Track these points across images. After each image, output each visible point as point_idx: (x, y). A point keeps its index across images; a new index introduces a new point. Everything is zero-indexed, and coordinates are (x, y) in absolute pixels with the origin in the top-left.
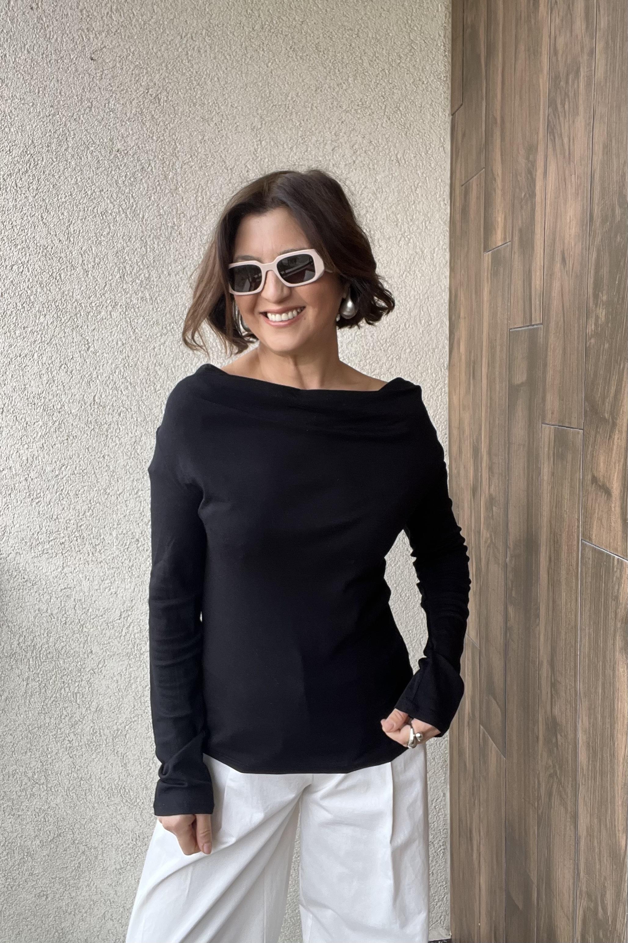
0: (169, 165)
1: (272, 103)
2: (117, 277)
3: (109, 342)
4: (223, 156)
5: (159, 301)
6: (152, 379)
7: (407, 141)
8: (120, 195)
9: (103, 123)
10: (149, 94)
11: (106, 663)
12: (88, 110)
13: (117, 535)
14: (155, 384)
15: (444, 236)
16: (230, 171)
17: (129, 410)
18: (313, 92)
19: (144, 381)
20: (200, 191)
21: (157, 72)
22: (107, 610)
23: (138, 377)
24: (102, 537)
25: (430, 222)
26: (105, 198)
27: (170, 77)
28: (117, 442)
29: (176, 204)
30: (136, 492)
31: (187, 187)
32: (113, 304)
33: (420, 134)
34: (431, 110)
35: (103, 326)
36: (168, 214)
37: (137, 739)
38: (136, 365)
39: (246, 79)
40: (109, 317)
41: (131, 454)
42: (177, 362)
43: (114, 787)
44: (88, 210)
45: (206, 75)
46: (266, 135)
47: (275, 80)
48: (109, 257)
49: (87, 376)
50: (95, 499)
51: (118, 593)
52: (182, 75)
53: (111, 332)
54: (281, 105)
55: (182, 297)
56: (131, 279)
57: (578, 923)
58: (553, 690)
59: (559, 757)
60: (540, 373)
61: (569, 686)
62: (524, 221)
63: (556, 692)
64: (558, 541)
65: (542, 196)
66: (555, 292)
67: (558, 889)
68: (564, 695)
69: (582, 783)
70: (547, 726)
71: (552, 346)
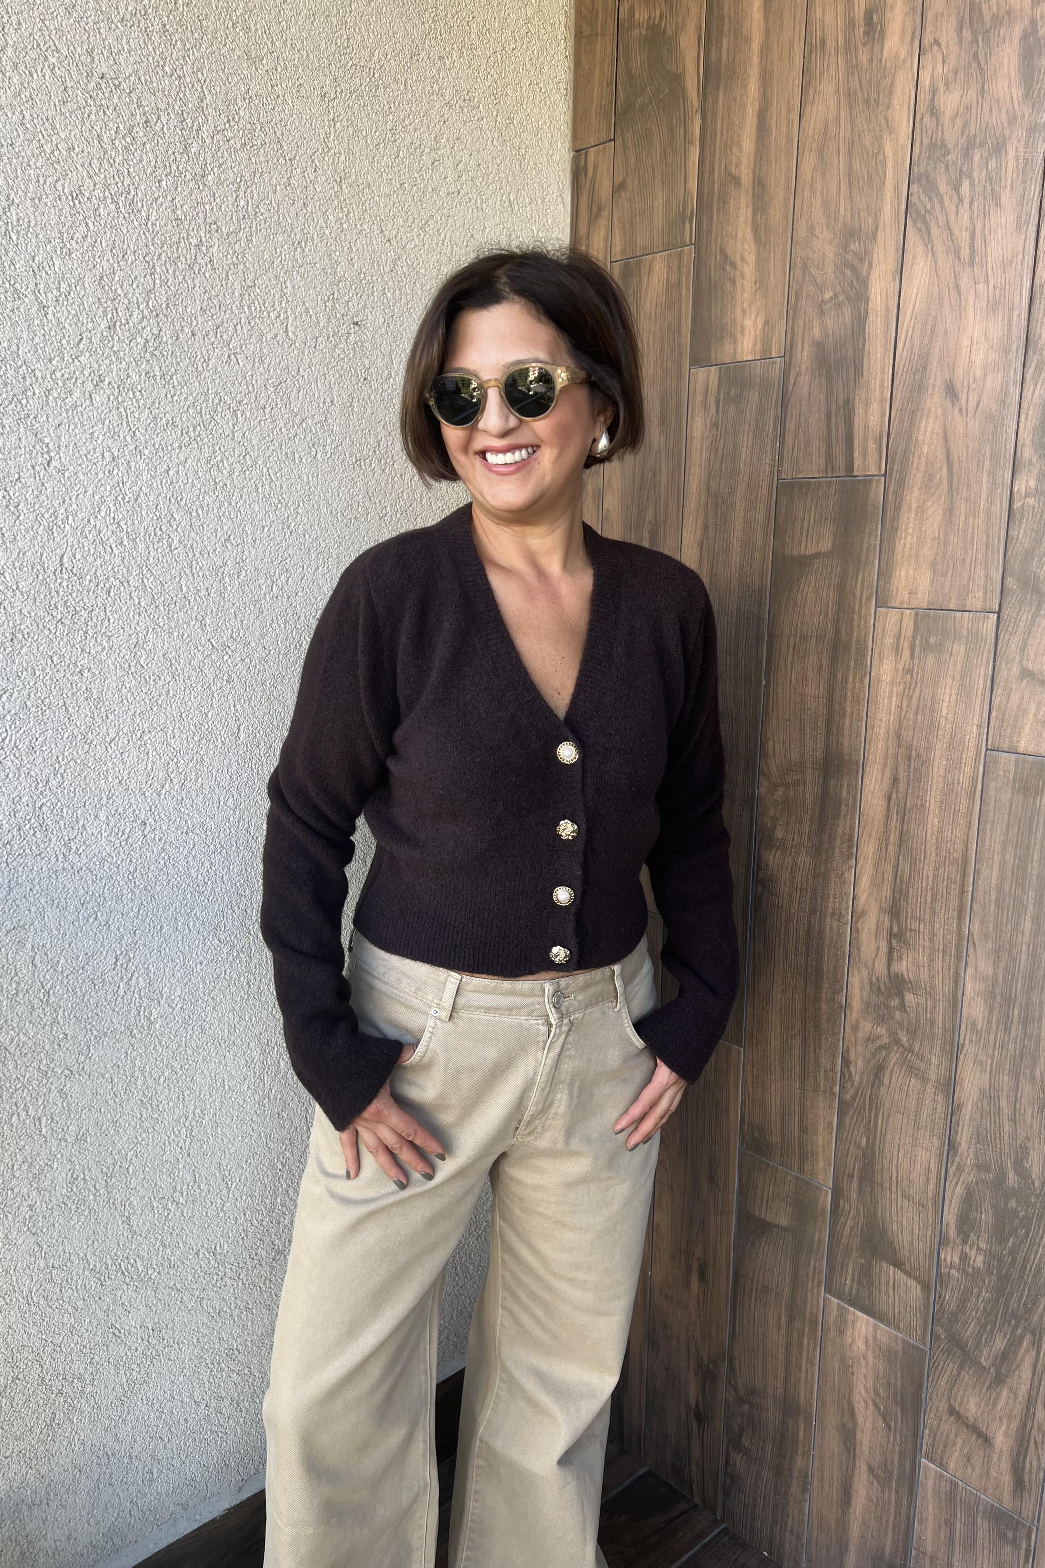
1: (352, 59)
3: (89, 452)
4: (279, 133)
5: (176, 383)
8: (106, 165)
22: (91, 956)
23: (140, 523)
31: (222, 176)
32: (96, 378)
35: (77, 419)
40: (88, 403)
41: (130, 666)
44: (45, 182)
46: (343, 113)
57: (950, 1205)
58: (894, 942)
59: (909, 1021)
60: (875, 540)
61: (942, 932)
62: (830, 332)
63: (905, 944)
64: (918, 756)
65: (887, 303)
66: (925, 435)
67: (894, 1178)
68: (927, 944)
69: (971, 1041)
70: (874, 989)
71: (914, 506)
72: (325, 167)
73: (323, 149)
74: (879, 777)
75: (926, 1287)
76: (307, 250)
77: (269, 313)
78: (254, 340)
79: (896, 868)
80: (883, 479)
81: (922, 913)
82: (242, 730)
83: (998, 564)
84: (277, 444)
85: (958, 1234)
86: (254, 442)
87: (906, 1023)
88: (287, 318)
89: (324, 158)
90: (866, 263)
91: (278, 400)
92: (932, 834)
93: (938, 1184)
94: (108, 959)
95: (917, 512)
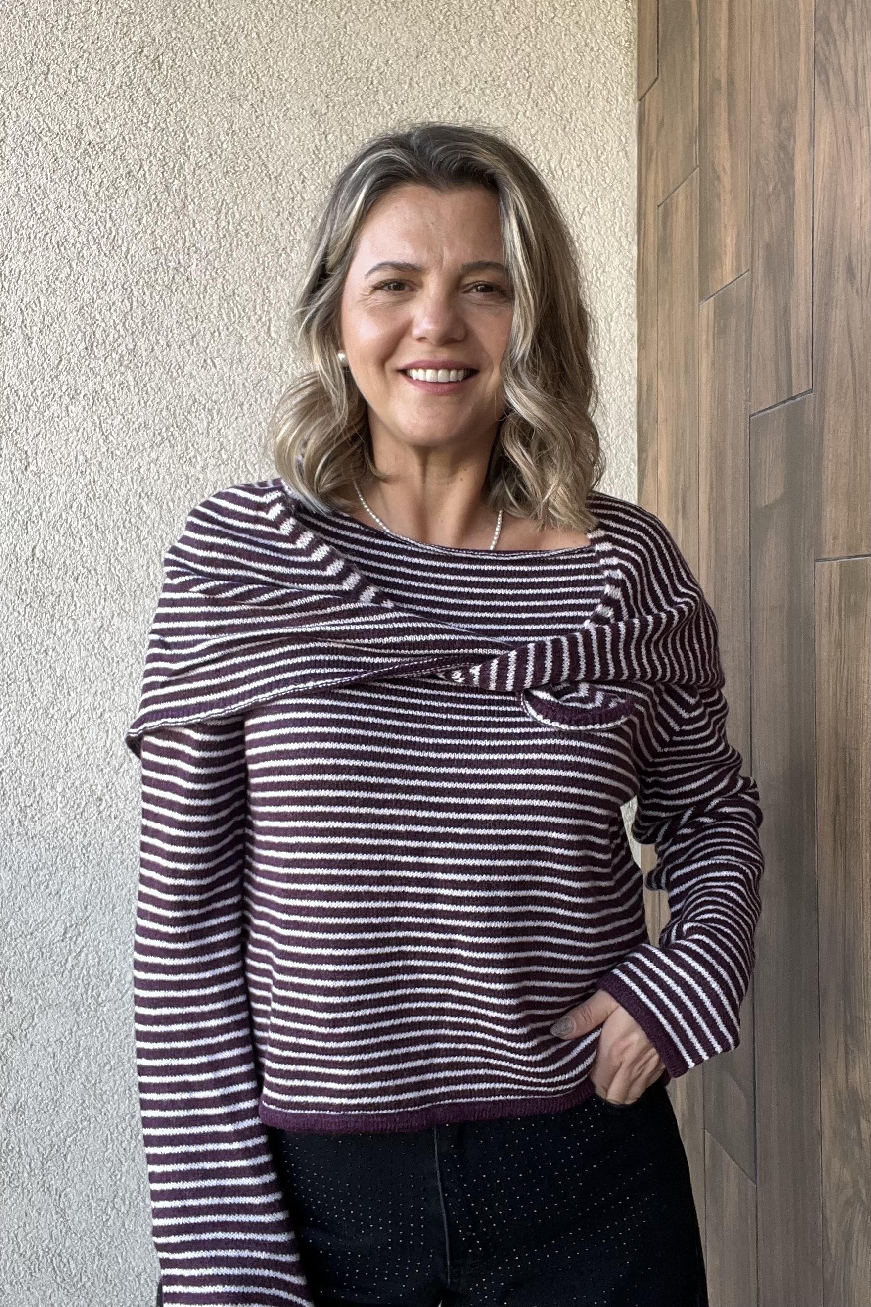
0: (173, 168)
1: (346, 74)
2: (80, 348)
3: (63, 457)
4: (263, 157)
5: (149, 390)
6: (133, 521)
7: (566, 139)
8: (90, 215)
9: (66, 98)
10: (143, 54)
11: (36, 1021)
12: (41, 78)
13: (64, 790)
14: (138, 528)
15: (628, 293)
16: (273, 181)
17: (93, 572)
18: (412, 59)
19: (120, 523)
20: (224, 211)
21: (157, 20)
22: (40, 924)
23: (110, 516)
24: (37, 793)
25: (604, 271)
26: (65, 220)
27: (178, 30)
28: (71, 626)
29: (183, 232)
30: (99, 714)
31: (203, 205)
32: (73, 392)
33: (588, 129)
34: (605, 92)
35: (53, 429)
36: (169, 248)
37: (86, 1162)
38: (106, 496)
39: (303, 37)
40: (64, 414)
41: (93, 647)
42: (178, 491)
43: (41, 1253)
44: (35, 237)
45: (238, 27)
46: (335, 124)
47: (350, 39)
48: (68, 316)
49: (22, 513)
50: (28, 725)
51: (62, 892)
52: (199, 27)
53: (67, 440)
54: (360, 78)
55: (189, 384)
56: (104, 352)
89: (313, 169)
94: (57, 929)
95: (834, 431)
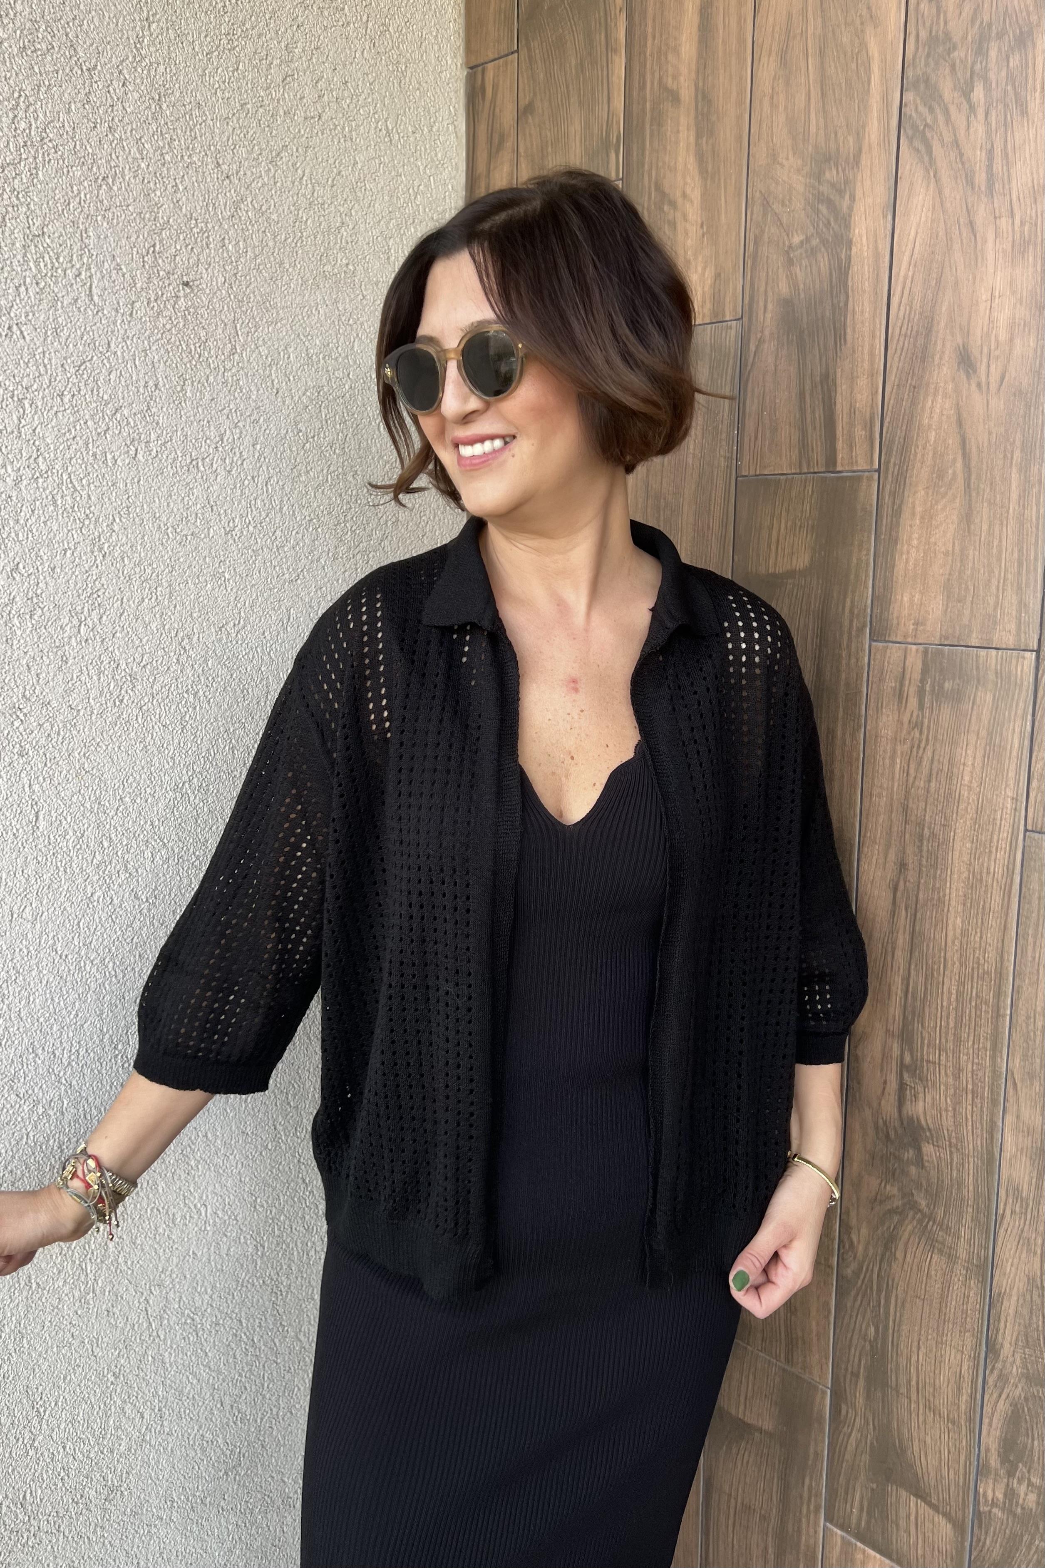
34: (436, 48)
57: (990, 1425)
58: (906, 1076)
59: (928, 1180)
60: (868, 554)
61: (970, 1066)
62: (802, 286)
63: (921, 1079)
64: (933, 835)
65: (876, 247)
66: (931, 418)
67: (913, 1383)
68: (951, 1080)
69: (1013, 1212)
70: (881, 1134)
71: (919, 509)
72: (138, 81)
73: (134, 57)
74: (881, 861)
75: (959, 1527)
76: (115, 188)
77: (65, 271)
78: (44, 306)
79: (907, 979)
80: (876, 475)
81: (943, 1040)
82: (41, 817)
83: (1035, 586)
84: (81, 442)
85: (1003, 1463)
86: (48, 440)
87: (924, 1183)
88: (91, 277)
90: (847, 197)
91: (82, 385)
92: (955, 938)
93: (973, 1396)
95: (922, 518)
